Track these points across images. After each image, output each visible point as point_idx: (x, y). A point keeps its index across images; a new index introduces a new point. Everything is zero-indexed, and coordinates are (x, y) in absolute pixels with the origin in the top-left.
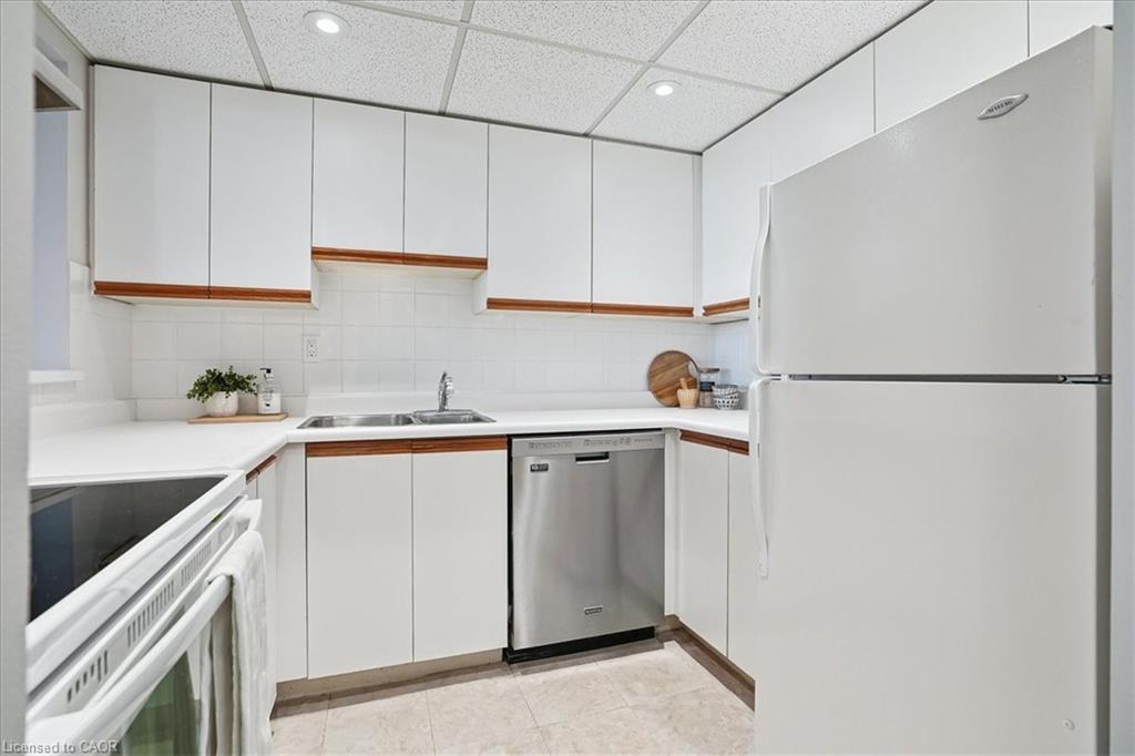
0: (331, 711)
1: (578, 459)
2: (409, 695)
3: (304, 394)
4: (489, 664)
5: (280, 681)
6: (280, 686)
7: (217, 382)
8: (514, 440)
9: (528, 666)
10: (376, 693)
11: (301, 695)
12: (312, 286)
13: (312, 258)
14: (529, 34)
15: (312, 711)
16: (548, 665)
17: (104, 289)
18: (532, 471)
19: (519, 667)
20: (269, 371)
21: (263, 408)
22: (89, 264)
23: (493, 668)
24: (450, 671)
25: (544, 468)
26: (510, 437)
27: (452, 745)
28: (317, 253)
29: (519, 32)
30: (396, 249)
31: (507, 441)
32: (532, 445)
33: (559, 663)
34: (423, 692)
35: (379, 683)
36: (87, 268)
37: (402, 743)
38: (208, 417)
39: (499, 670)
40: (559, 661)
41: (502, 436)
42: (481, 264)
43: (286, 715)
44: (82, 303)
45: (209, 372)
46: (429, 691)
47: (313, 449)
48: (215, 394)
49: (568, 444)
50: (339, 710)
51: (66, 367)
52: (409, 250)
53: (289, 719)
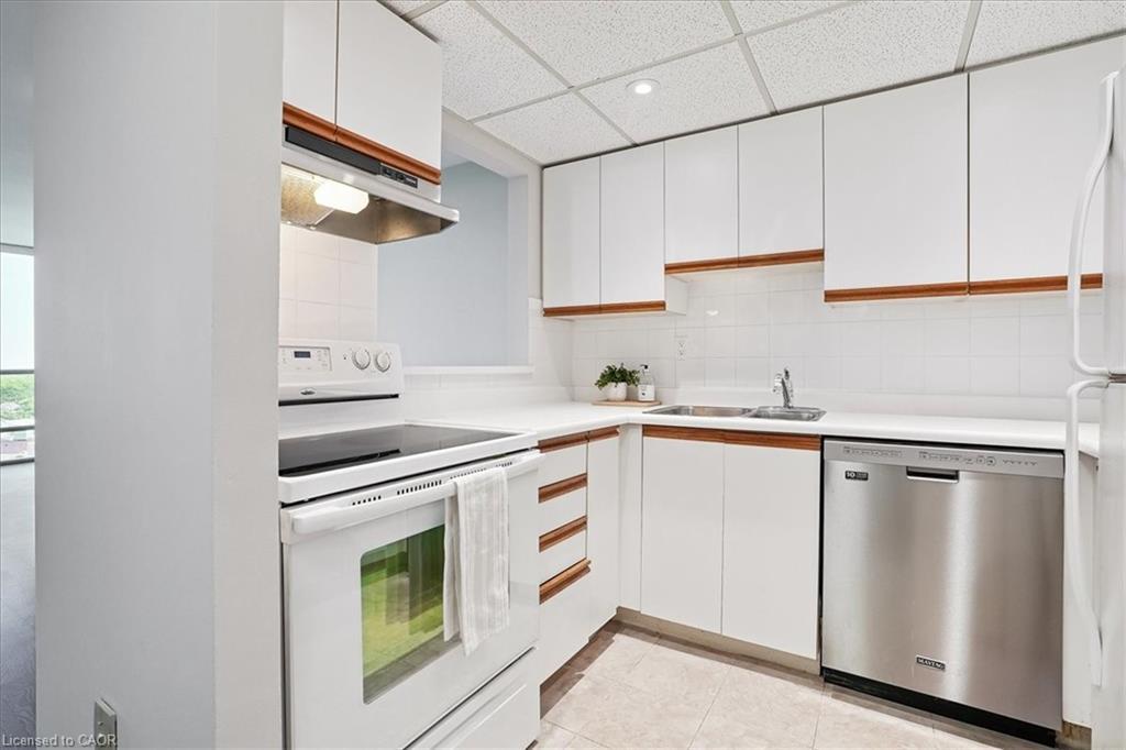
0: (656, 646)
1: (910, 473)
2: (718, 663)
3: (676, 387)
4: (805, 672)
5: (622, 606)
6: (619, 609)
7: (615, 375)
8: (826, 442)
9: (843, 692)
10: (692, 649)
11: (643, 626)
12: (666, 296)
13: (666, 274)
14: (806, 12)
15: (643, 640)
16: (869, 703)
17: (549, 312)
18: (847, 477)
19: (834, 690)
20: (646, 367)
21: (641, 397)
22: (542, 298)
23: (806, 678)
24: (763, 661)
25: (864, 477)
26: (824, 437)
27: (725, 716)
28: (669, 269)
29: (794, 16)
30: (733, 255)
31: (817, 442)
32: (847, 450)
33: (884, 707)
34: (730, 666)
35: (699, 642)
36: (539, 301)
37: (688, 693)
38: (608, 401)
39: (810, 681)
40: (886, 705)
41: (816, 436)
42: (818, 255)
43: (628, 634)
44: (537, 321)
45: (609, 368)
46: (734, 667)
47: (648, 430)
48: (609, 384)
49: (894, 453)
50: (661, 648)
51: (527, 364)
52: (744, 253)
53: (626, 637)
